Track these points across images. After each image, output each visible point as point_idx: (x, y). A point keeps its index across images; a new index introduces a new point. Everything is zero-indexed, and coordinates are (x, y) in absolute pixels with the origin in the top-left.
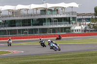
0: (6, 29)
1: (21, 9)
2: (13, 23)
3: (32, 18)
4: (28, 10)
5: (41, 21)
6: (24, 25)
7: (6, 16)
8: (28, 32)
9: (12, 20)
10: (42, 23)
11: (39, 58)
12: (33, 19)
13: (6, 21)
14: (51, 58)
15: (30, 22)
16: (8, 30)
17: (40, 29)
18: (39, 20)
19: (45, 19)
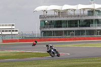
0: (51, 29)
1: (67, 10)
2: (59, 24)
3: (79, 18)
4: (75, 10)
5: (88, 23)
6: (70, 26)
7: (52, 17)
8: (74, 33)
9: (58, 21)
10: (90, 24)
11: (86, 61)
12: (80, 20)
13: (51, 21)
14: (98, 61)
15: (77, 23)
16: (54, 31)
17: (87, 30)
18: (86, 21)
19: (92, 20)
